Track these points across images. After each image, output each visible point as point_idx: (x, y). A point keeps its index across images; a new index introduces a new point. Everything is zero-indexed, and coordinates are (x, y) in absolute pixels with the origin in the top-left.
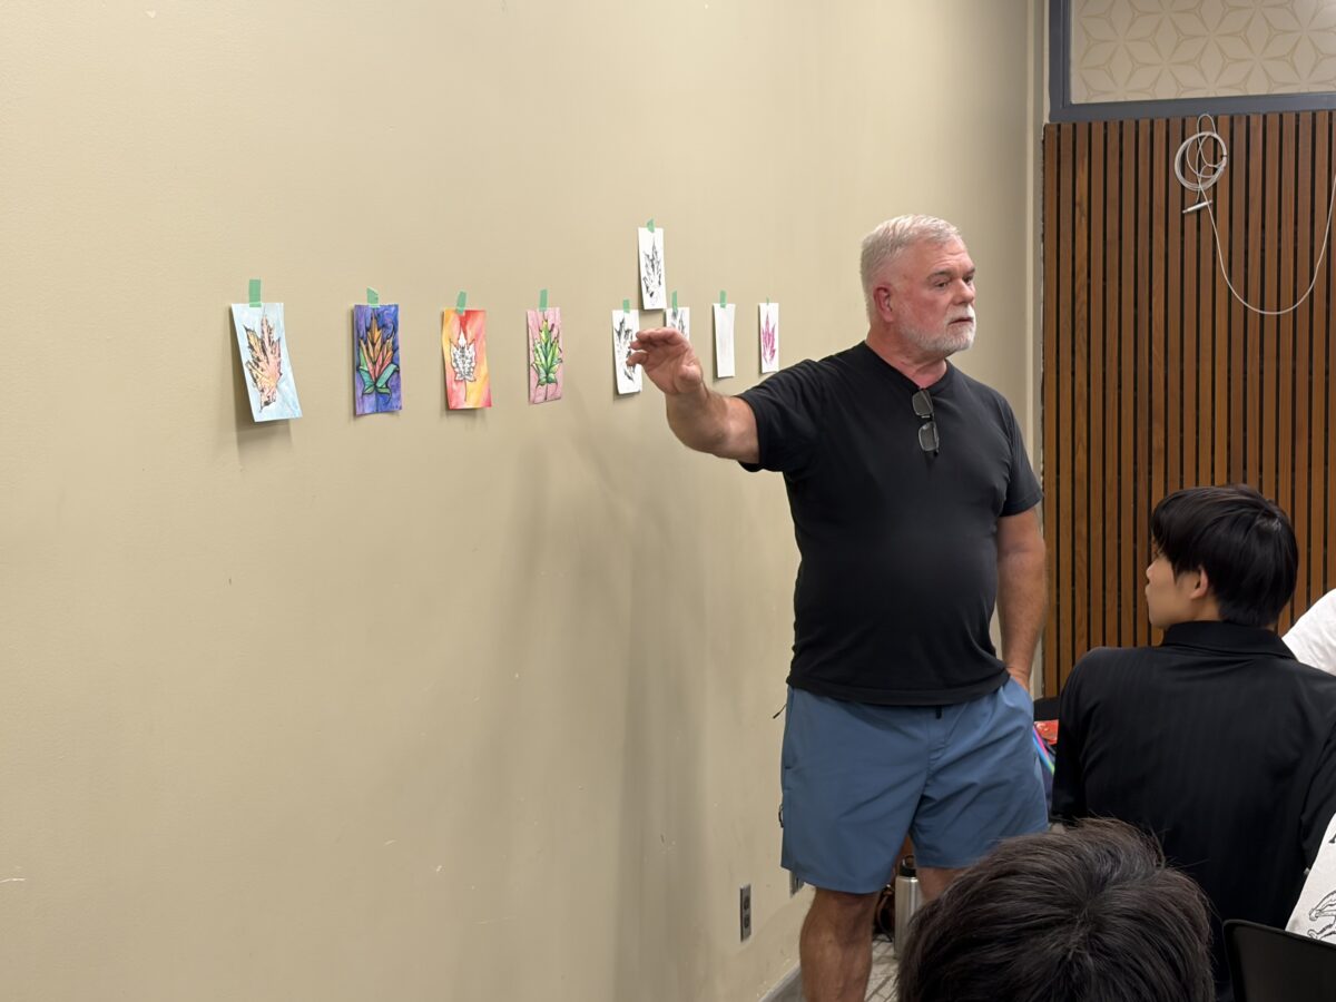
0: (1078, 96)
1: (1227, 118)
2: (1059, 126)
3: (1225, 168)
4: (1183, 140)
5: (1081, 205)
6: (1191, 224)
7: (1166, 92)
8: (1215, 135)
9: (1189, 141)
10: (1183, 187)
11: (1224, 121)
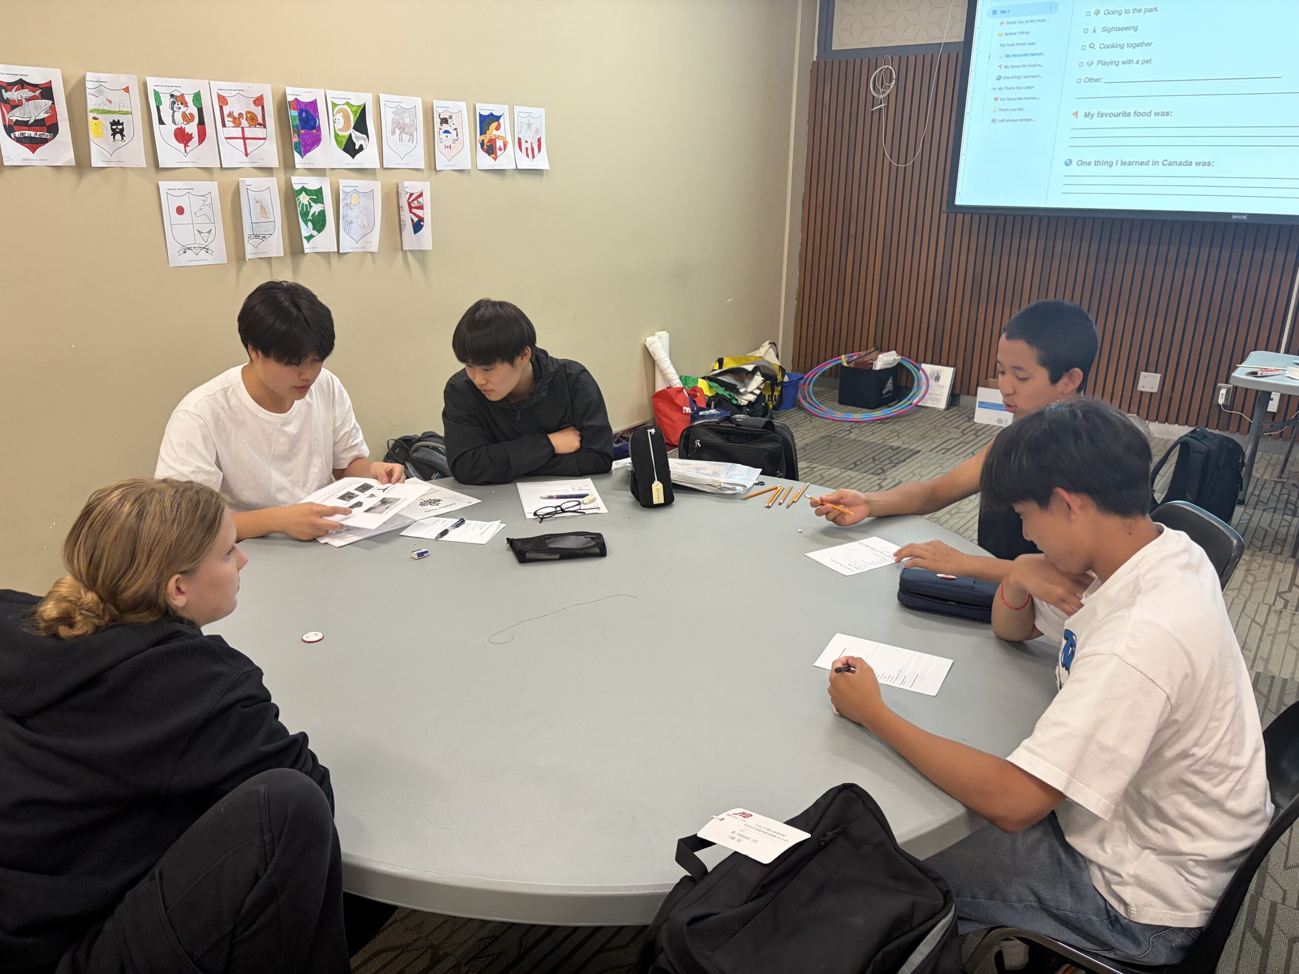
0: (835, 46)
1: (898, 58)
2: (818, 62)
3: (894, 85)
4: (876, 70)
5: (826, 105)
6: (876, 116)
7: (876, 43)
8: (890, 67)
9: (878, 70)
10: (874, 96)
11: (896, 59)
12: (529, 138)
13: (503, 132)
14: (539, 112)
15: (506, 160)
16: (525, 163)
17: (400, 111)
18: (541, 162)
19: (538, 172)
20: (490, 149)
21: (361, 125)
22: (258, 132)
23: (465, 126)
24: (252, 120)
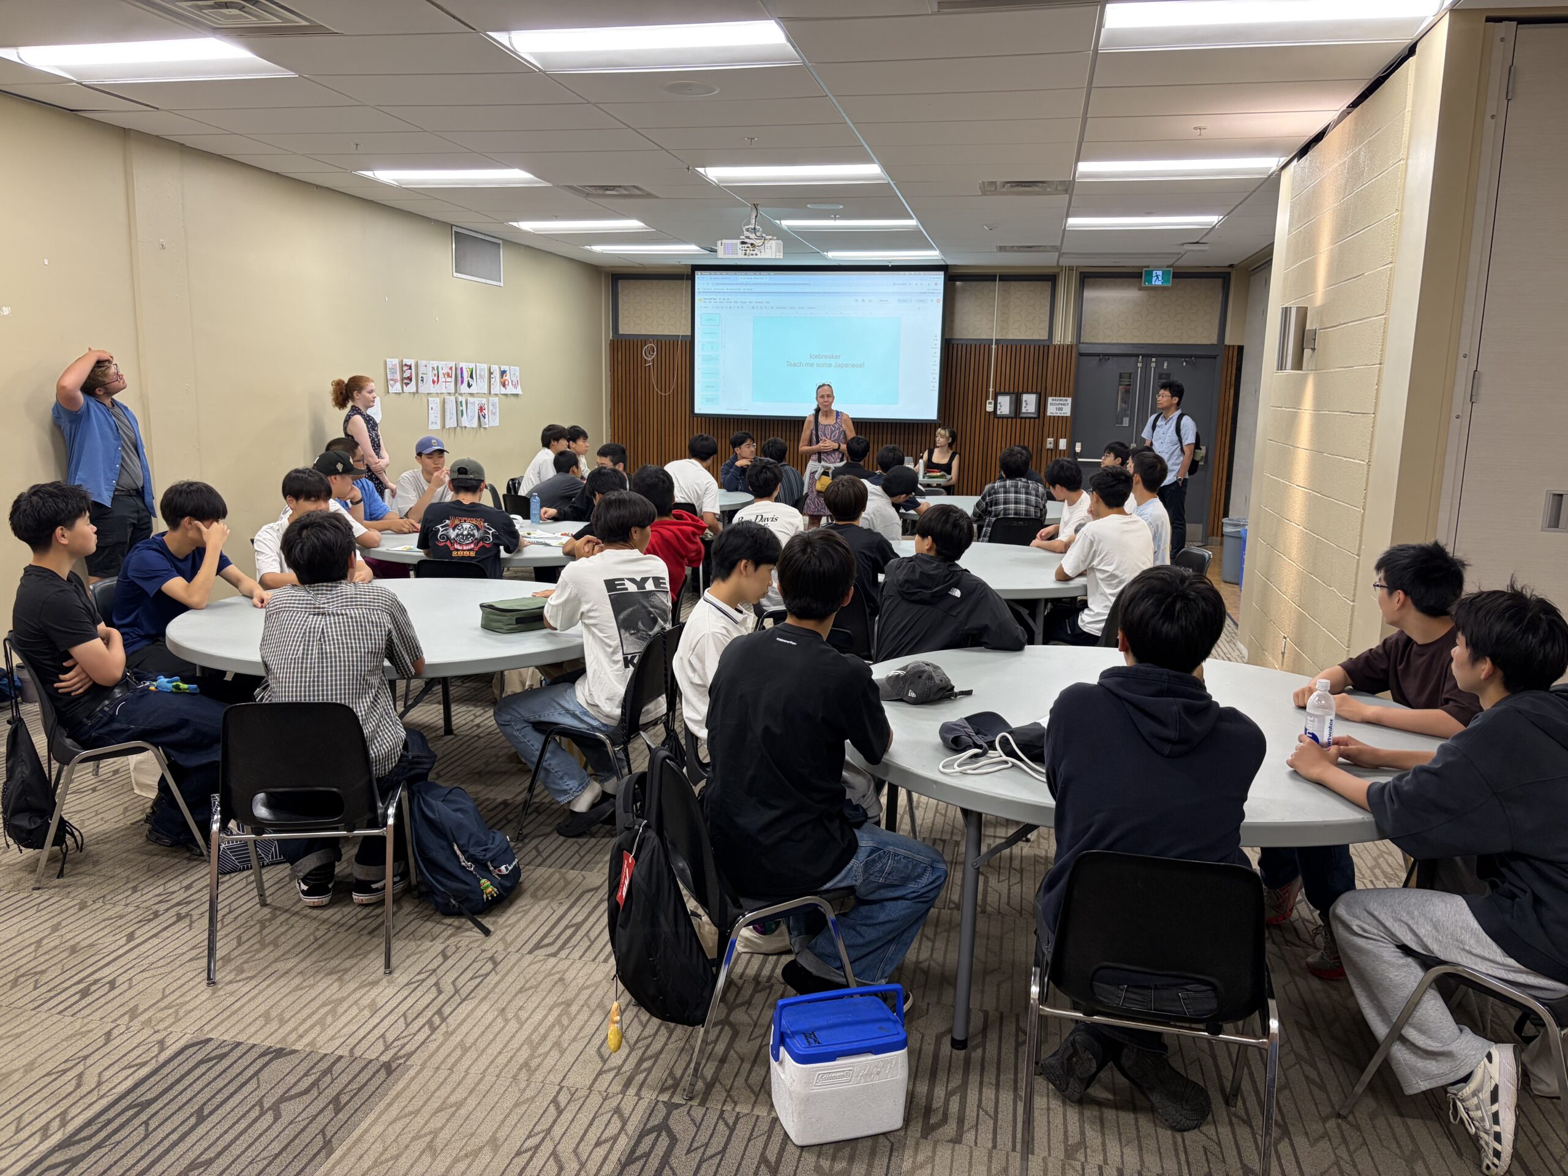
0: (621, 332)
1: (656, 340)
2: (613, 340)
3: (655, 354)
5: (619, 362)
6: (648, 369)
7: (643, 332)
8: (653, 345)
9: (646, 346)
10: (645, 359)
12: (514, 380)
13: (507, 377)
14: (517, 368)
15: (510, 390)
16: (515, 392)
17: (481, 370)
18: (519, 391)
19: (517, 395)
20: (504, 385)
21: (471, 377)
22: (449, 379)
23: (497, 374)
24: (449, 375)
